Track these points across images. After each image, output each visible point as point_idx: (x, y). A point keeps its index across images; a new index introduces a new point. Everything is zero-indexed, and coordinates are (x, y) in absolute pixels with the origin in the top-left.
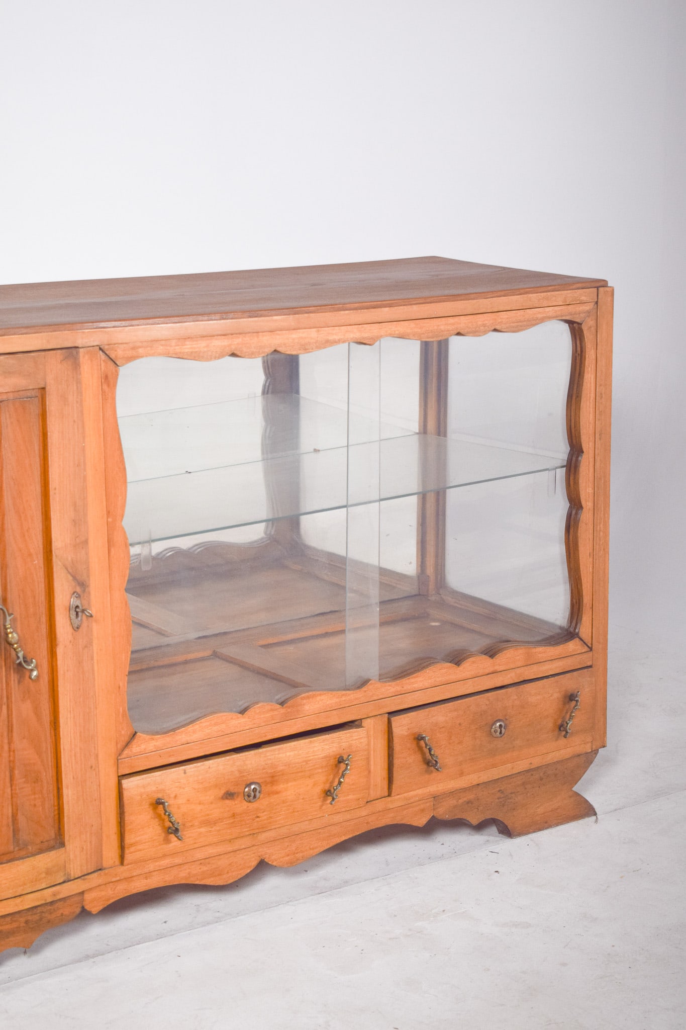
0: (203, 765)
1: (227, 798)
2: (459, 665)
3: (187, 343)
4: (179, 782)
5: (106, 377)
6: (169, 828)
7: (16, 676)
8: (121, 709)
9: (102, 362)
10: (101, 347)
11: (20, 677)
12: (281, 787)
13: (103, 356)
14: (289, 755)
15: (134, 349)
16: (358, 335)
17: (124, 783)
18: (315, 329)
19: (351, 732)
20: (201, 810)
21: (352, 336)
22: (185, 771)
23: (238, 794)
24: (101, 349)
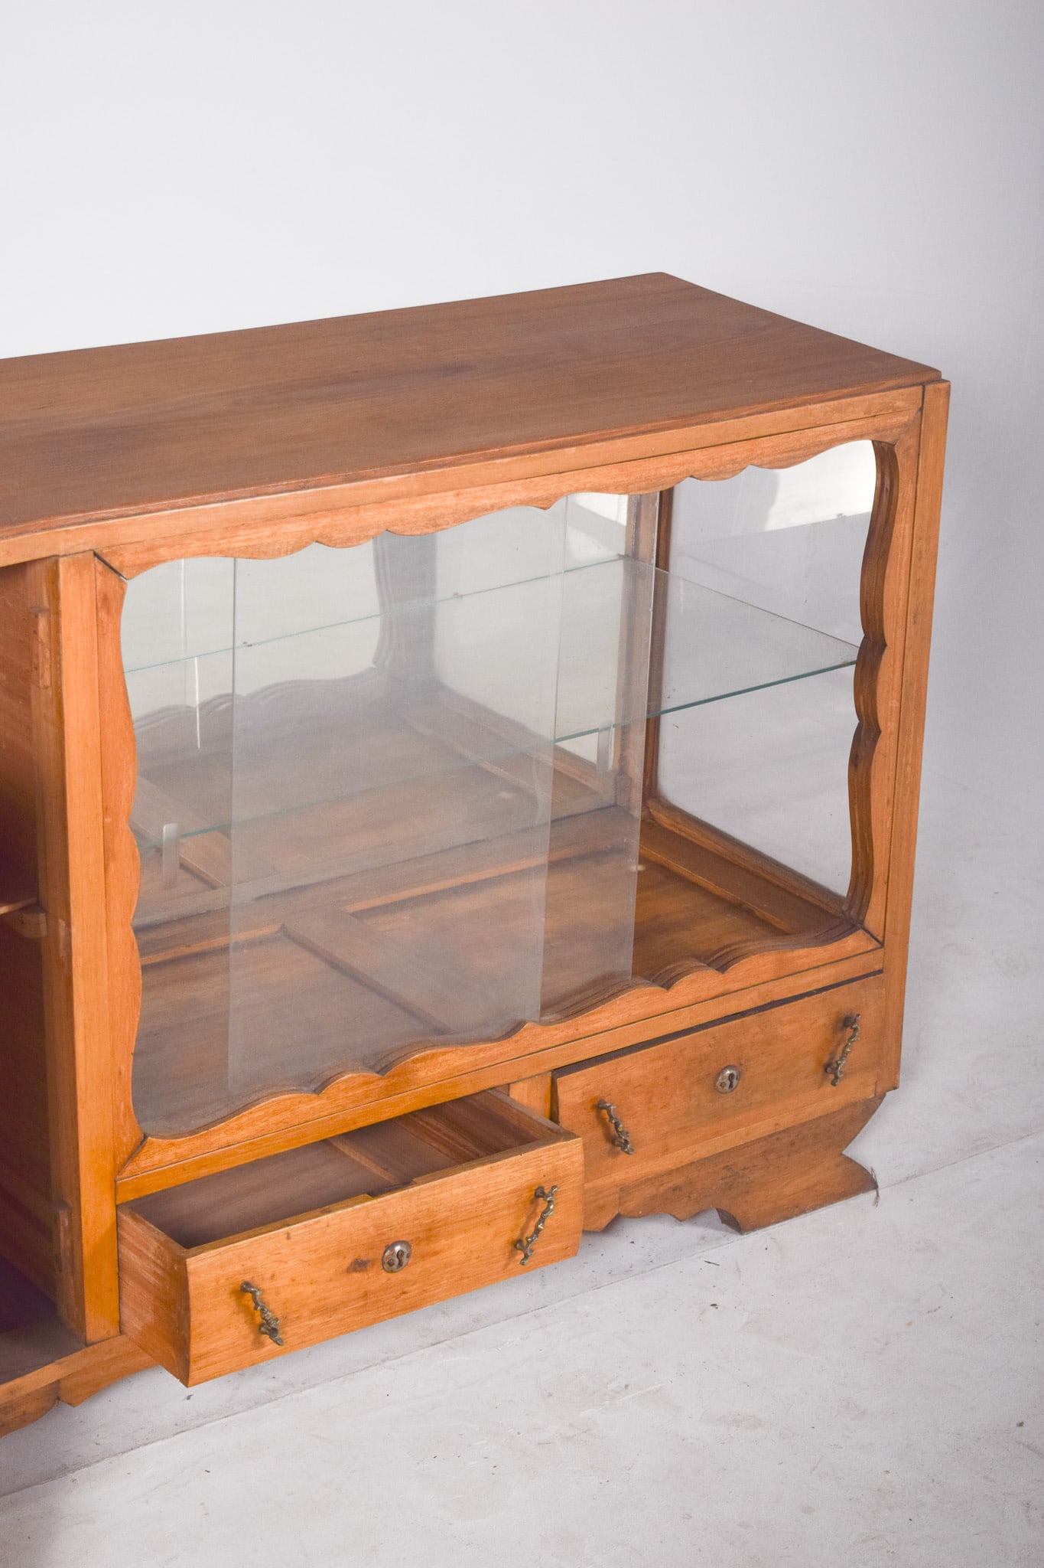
0: (316, 1222)
1: (355, 1270)
3: (241, 532)
4: (280, 1254)
5: (105, 599)
6: (261, 1326)
8: (122, 1104)
9: (98, 575)
10: (96, 551)
12: (445, 1242)
13: (100, 566)
14: (455, 1192)
15: (151, 549)
16: (524, 495)
17: (187, 1263)
18: (453, 493)
19: (557, 1147)
20: (314, 1292)
21: (513, 497)
22: (288, 1234)
23: (373, 1262)
24: (95, 554)
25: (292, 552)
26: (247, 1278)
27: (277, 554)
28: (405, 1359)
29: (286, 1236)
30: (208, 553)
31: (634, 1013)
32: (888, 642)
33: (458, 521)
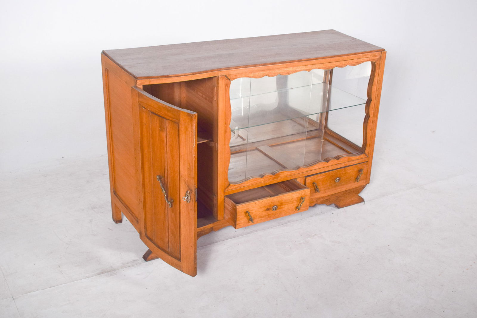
1: (267, 210)
3: (252, 73)
4: (253, 206)
5: (227, 84)
6: (250, 219)
9: (226, 80)
10: (226, 75)
12: (283, 206)
13: (226, 78)
14: (286, 197)
15: (235, 76)
16: (305, 69)
17: (237, 207)
18: (292, 68)
19: (305, 190)
20: (260, 213)
21: (303, 69)
23: (271, 209)
25: (262, 77)
26: (247, 210)
27: (259, 77)
28: (275, 227)
30: (246, 77)
31: (321, 166)
32: (372, 100)
33: (293, 73)
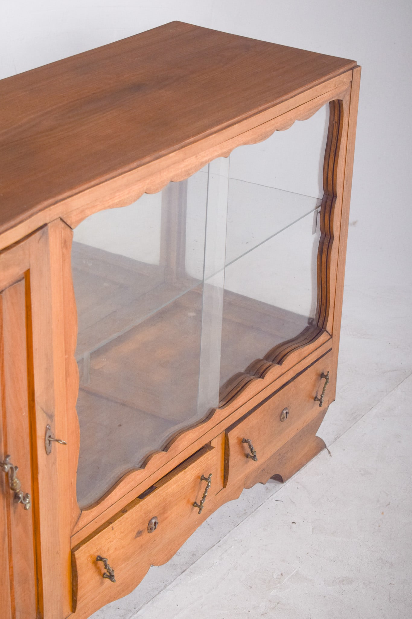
0: (123, 518)
1: (138, 536)
2: (263, 378)
3: (117, 194)
4: (110, 538)
5: (65, 242)
6: (104, 574)
7: (13, 508)
8: (73, 498)
9: (62, 230)
11: (15, 509)
12: (169, 512)
13: (63, 225)
15: (83, 211)
16: (219, 152)
17: (75, 554)
18: (194, 156)
19: (207, 455)
20: (123, 552)
21: (216, 154)
22: (112, 527)
23: (143, 530)
24: (61, 219)
25: (136, 200)
26: (98, 554)
27: (130, 203)
29: (112, 529)
30: (105, 208)
31: (252, 393)
32: (338, 196)
33: (196, 170)
